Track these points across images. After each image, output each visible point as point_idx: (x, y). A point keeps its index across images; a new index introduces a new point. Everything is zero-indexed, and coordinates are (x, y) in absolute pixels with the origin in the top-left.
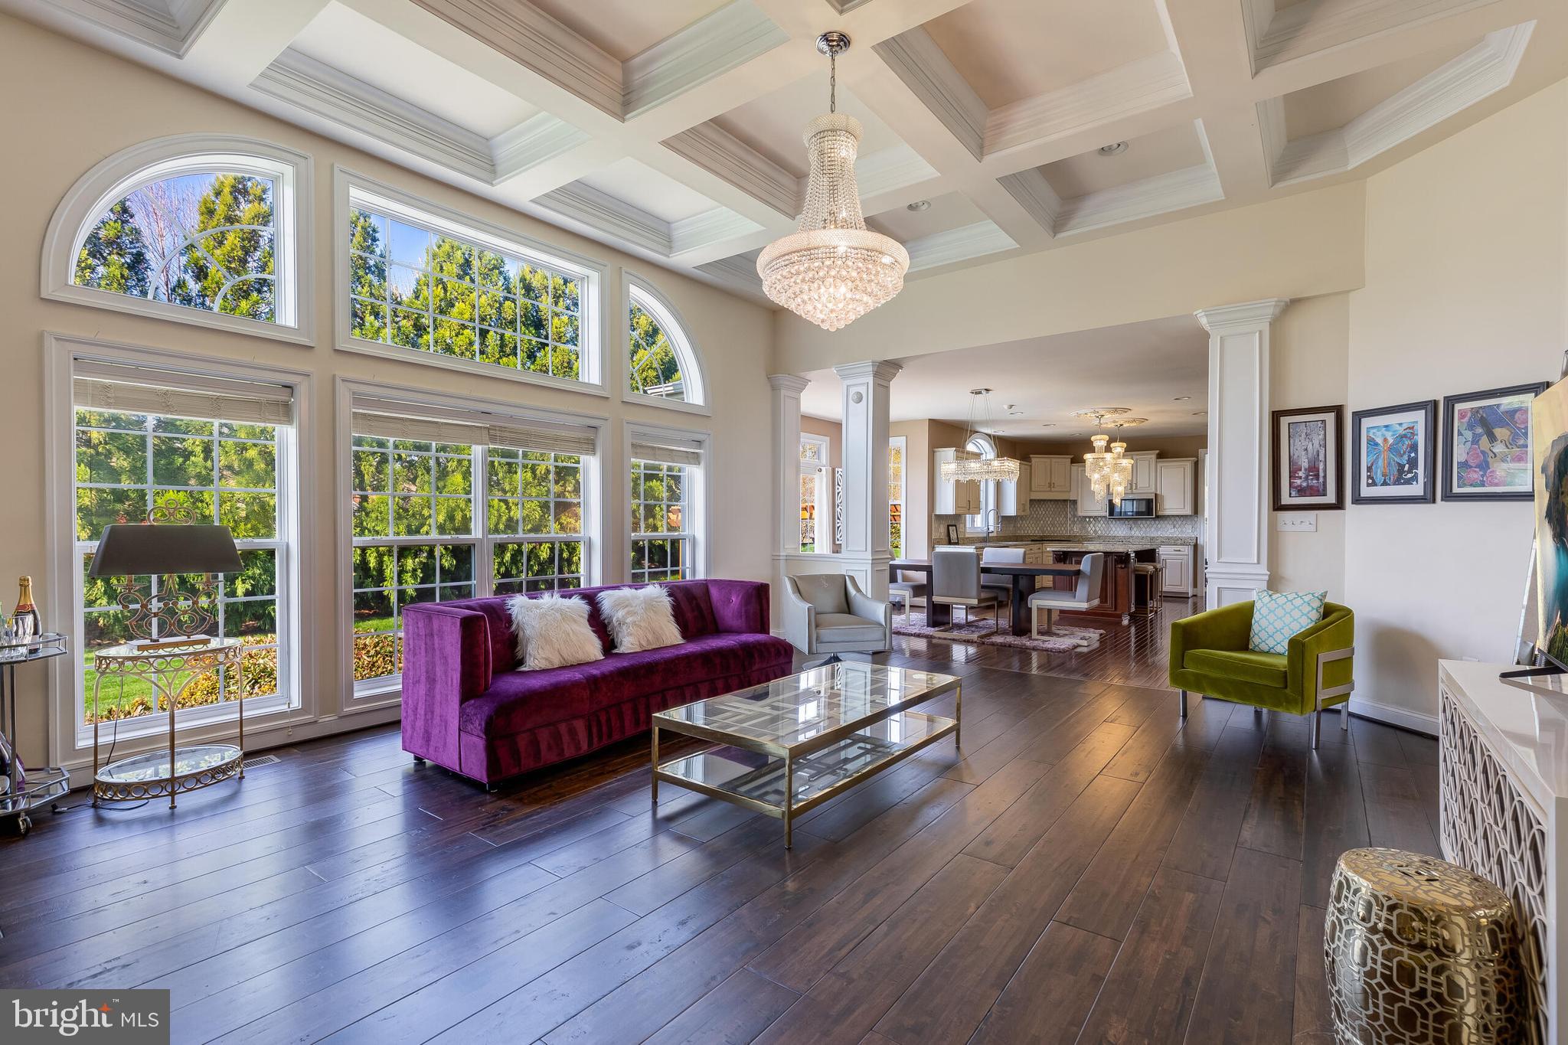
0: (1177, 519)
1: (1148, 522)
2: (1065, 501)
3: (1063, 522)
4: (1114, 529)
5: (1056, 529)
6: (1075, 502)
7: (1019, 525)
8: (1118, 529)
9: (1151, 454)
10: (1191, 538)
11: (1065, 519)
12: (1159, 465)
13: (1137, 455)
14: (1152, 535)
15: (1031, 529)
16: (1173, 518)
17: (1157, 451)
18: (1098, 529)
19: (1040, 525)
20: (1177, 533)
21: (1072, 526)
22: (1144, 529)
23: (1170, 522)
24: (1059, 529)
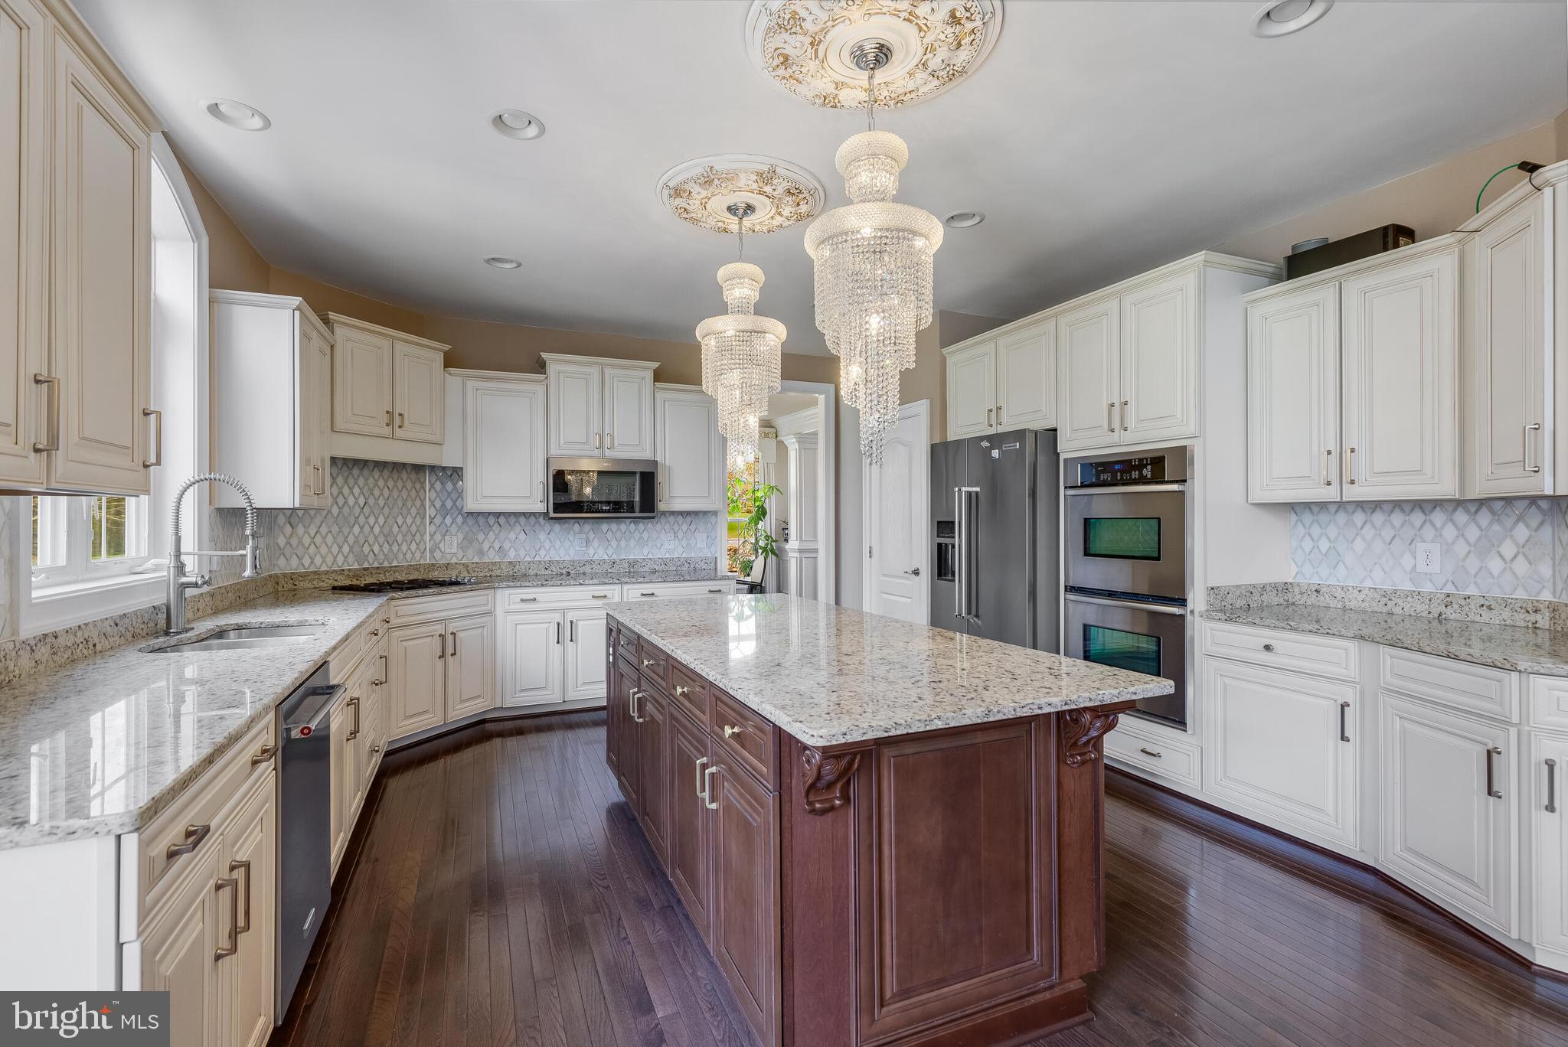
0: (680, 519)
1: (623, 527)
2: (418, 468)
3: (414, 529)
4: (547, 544)
5: (395, 548)
6: (457, 473)
7: (282, 541)
8: (558, 544)
9: (646, 368)
10: (705, 560)
11: (418, 521)
12: (660, 395)
13: (613, 366)
14: (632, 557)
15: (324, 550)
16: (672, 519)
17: (656, 365)
18: (507, 545)
19: (351, 539)
20: (680, 550)
21: (438, 537)
22: (614, 543)
23: (667, 527)
24: (404, 547)
